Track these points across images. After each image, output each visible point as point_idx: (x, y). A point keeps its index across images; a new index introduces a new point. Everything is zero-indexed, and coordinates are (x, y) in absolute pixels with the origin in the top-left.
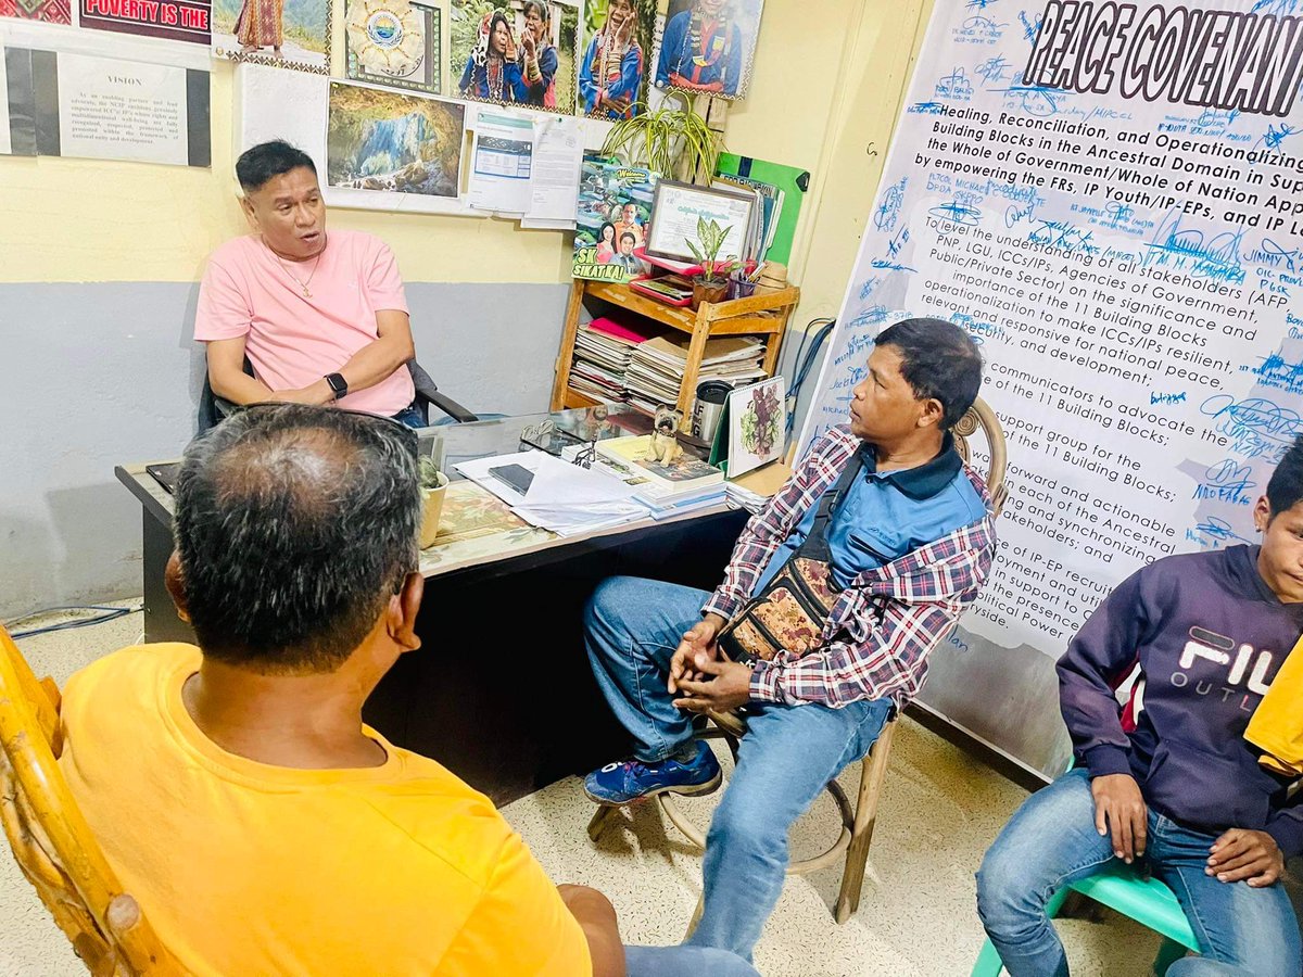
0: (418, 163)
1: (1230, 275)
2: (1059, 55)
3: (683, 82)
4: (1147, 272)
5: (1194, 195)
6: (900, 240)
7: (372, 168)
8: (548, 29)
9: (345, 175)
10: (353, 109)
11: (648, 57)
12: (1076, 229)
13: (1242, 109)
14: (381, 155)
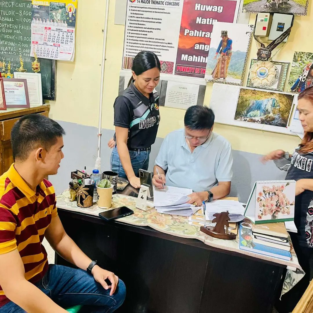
0: (271, 115)
7: (252, 115)
9: (241, 117)
10: (248, 96)
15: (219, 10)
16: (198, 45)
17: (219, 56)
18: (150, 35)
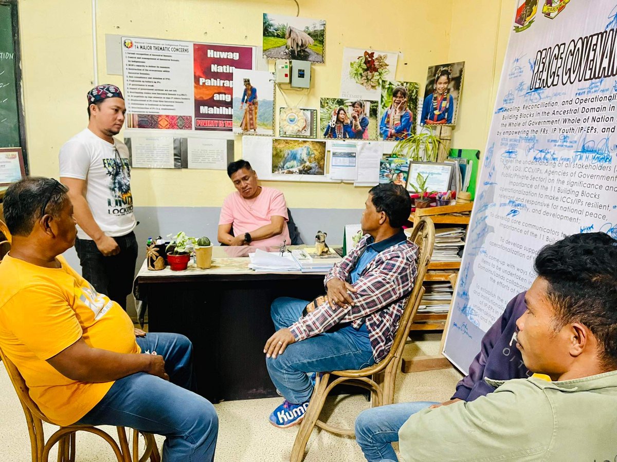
0: (308, 164)
1: (606, 159)
2: (541, 73)
3: (431, 122)
4: (575, 166)
5: (590, 124)
6: (492, 171)
7: (289, 166)
8: (364, 110)
9: (278, 169)
10: (281, 147)
11: (415, 115)
12: (549, 151)
13: (605, 77)
14: (292, 161)
15: (234, 56)
16: (218, 95)
17: (246, 106)
18: (157, 86)
